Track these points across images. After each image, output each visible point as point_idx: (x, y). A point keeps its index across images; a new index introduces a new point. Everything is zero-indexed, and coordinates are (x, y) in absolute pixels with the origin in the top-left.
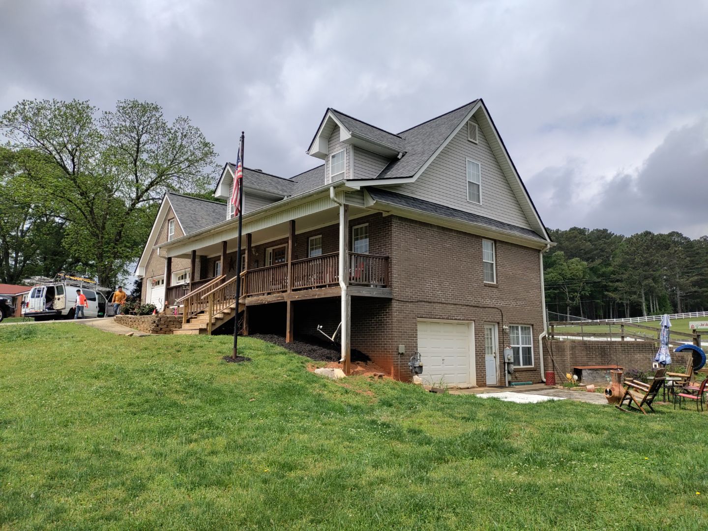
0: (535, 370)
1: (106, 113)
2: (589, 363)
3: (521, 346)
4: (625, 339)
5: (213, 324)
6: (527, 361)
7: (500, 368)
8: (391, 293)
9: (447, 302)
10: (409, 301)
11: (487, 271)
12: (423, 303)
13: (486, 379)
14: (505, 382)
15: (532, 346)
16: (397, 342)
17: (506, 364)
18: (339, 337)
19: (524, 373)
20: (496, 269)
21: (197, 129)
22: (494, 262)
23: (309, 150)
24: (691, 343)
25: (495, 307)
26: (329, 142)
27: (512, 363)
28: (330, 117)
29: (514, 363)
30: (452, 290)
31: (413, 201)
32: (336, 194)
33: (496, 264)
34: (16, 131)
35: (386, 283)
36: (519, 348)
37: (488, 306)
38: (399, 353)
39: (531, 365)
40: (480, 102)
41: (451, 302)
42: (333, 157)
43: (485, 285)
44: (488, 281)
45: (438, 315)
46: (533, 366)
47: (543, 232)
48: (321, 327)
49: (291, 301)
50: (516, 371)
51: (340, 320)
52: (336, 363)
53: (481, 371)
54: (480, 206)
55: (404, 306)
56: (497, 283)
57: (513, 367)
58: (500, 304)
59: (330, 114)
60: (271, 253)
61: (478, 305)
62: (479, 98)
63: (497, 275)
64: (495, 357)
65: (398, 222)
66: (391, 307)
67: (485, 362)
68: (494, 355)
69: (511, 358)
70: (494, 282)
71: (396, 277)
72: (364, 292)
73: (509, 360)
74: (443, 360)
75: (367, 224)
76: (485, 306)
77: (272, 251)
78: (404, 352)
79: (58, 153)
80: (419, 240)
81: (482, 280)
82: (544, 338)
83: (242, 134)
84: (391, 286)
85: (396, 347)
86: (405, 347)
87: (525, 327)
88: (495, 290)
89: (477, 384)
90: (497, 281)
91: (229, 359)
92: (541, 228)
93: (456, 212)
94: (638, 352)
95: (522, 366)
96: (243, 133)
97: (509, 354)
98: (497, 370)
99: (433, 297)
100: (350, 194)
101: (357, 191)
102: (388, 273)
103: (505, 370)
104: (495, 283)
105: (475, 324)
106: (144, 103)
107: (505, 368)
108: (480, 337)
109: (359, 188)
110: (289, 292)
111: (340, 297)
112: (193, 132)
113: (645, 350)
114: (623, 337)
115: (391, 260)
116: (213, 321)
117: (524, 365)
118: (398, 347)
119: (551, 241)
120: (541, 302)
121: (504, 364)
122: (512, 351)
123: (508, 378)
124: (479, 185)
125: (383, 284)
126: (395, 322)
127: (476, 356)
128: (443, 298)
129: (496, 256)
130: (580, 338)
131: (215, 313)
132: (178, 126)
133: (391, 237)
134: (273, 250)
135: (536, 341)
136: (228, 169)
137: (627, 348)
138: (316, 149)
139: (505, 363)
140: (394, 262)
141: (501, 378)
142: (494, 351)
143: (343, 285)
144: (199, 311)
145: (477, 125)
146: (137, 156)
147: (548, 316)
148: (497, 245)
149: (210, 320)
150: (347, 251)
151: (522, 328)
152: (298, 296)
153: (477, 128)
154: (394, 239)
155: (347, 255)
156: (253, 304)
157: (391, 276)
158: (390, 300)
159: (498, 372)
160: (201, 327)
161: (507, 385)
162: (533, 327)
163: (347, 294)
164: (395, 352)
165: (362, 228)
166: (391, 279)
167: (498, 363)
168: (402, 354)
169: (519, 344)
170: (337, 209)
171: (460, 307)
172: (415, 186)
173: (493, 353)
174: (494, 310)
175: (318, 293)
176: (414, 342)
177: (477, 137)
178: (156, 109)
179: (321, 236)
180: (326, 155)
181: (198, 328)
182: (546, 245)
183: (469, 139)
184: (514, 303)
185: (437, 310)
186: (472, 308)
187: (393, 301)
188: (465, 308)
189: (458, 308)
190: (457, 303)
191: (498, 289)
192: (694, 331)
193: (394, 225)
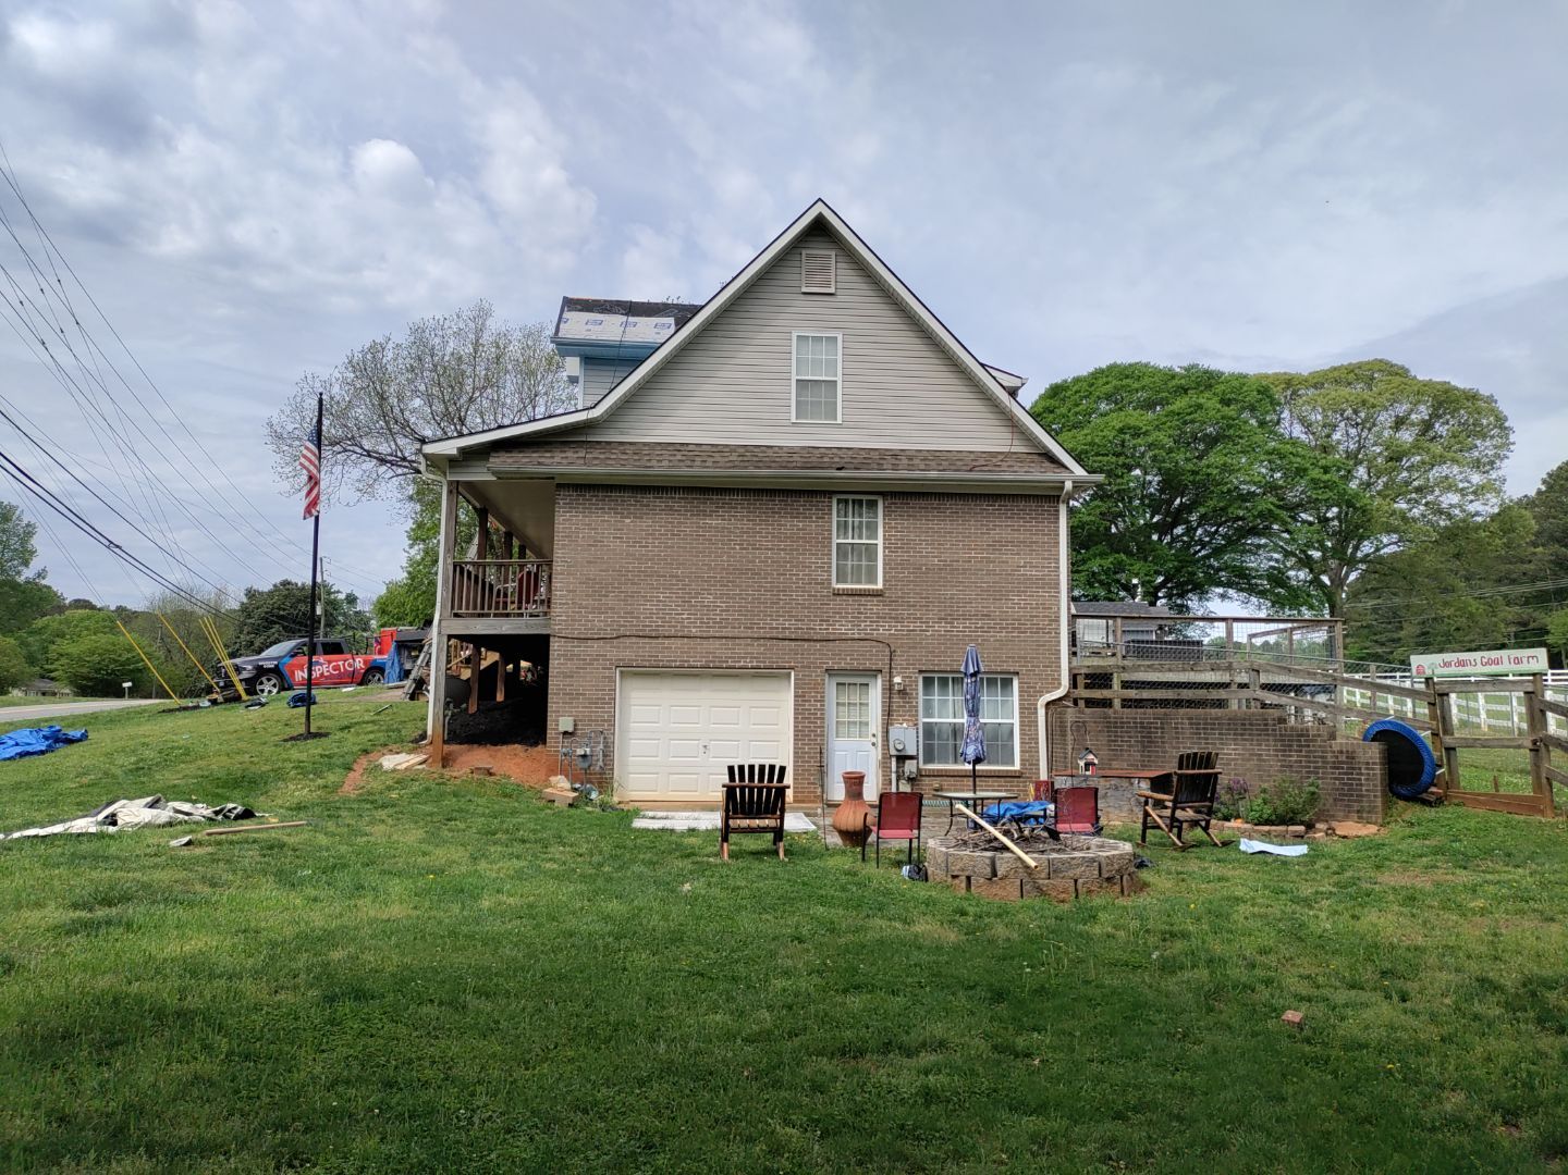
0: (1019, 777)
2: (1115, 764)
7: (884, 766)
8: (548, 626)
9: (705, 634)
10: (596, 636)
12: (634, 640)
13: (822, 788)
16: (557, 712)
17: (894, 760)
19: (967, 782)
20: (887, 556)
22: (880, 543)
25: (868, 637)
30: (721, 611)
31: (607, 451)
37: (843, 637)
38: (559, 732)
39: (1013, 764)
40: (818, 205)
41: (718, 634)
43: (837, 594)
44: (853, 583)
45: (675, 661)
46: (1015, 768)
50: (935, 775)
53: (807, 770)
54: (837, 426)
55: (580, 647)
56: (884, 585)
57: (924, 766)
58: (882, 631)
61: (806, 637)
63: (883, 572)
64: (870, 745)
65: (572, 496)
66: (550, 651)
67: (824, 753)
68: (873, 740)
70: (874, 583)
71: (562, 597)
73: (902, 750)
74: (705, 747)
76: (832, 637)
78: (570, 729)
80: (628, 521)
81: (825, 583)
84: (551, 613)
85: (553, 720)
86: (574, 721)
87: (988, 680)
88: (876, 602)
89: (794, 797)
90: (885, 581)
94: (1235, 740)
98: (878, 770)
99: (662, 626)
100: (450, 463)
101: (459, 456)
103: (889, 773)
104: (880, 586)
105: (794, 676)
107: (889, 768)
108: (811, 701)
113: (1250, 735)
115: (553, 566)
119: (1089, 470)
121: (890, 759)
122: (921, 732)
124: (836, 381)
125: (531, 611)
126: (555, 677)
127: (795, 740)
128: (695, 627)
129: (885, 528)
133: (555, 524)
135: (1028, 712)
137: (1204, 729)
139: (888, 757)
140: (559, 568)
141: (884, 788)
142: (873, 732)
145: (835, 253)
148: (893, 503)
150: (449, 561)
154: (560, 527)
155: (451, 568)
157: (554, 595)
159: (880, 775)
162: (1019, 679)
163: (439, 633)
164: (553, 729)
166: (554, 599)
167: (878, 758)
168: (565, 733)
171: (748, 641)
173: (871, 735)
174: (862, 643)
176: (607, 712)
177: (834, 280)
182: (1069, 482)
183: (804, 290)
184: (941, 627)
185: (674, 651)
186: (787, 643)
187: (552, 639)
188: (763, 645)
189: (738, 645)
190: (737, 635)
191: (881, 598)
192: (1428, 680)
193: (561, 502)
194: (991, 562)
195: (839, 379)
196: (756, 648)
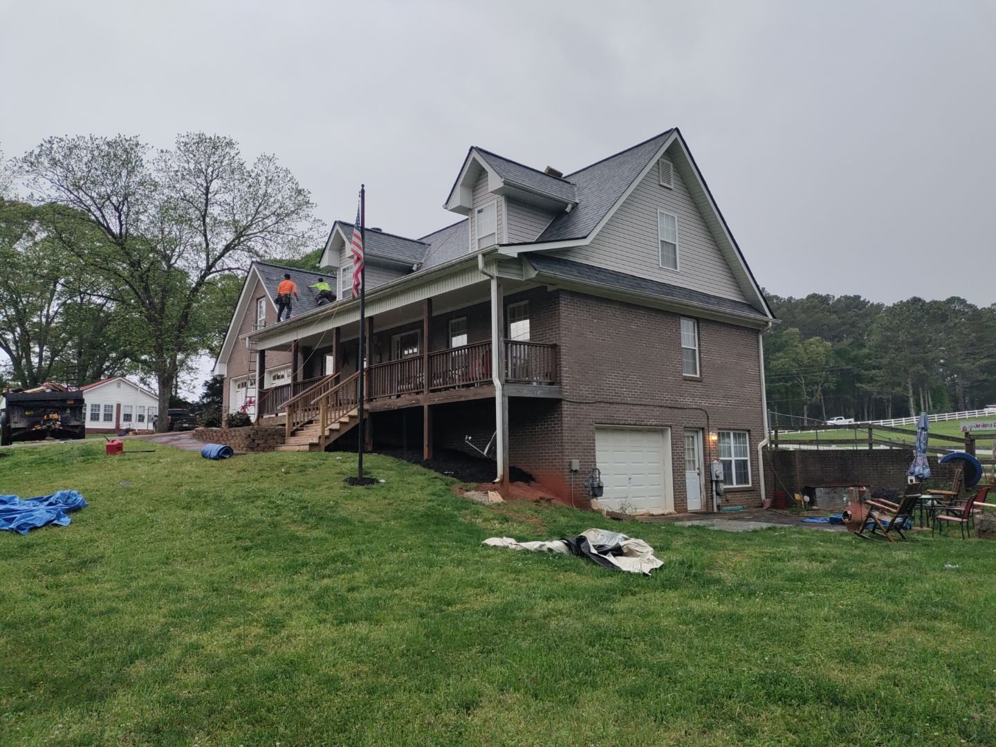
0: (753, 491)
1: (162, 151)
2: (826, 480)
3: (733, 459)
4: (874, 448)
5: (327, 437)
6: (742, 478)
7: (706, 489)
8: (560, 392)
9: (634, 402)
10: (585, 401)
11: (687, 360)
12: (603, 405)
13: (686, 503)
14: (713, 507)
15: (748, 458)
16: (568, 456)
17: (714, 483)
18: (493, 451)
19: (738, 495)
20: (700, 358)
21: (287, 171)
22: (697, 348)
23: (446, 203)
24: (963, 451)
25: (699, 407)
26: (473, 192)
27: (722, 481)
28: (474, 159)
29: (725, 482)
30: (640, 387)
31: (588, 270)
32: (486, 264)
33: (699, 350)
34: (41, 180)
35: (554, 378)
36: (731, 461)
37: (690, 406)
38: (572, 470)
39: (748, 483)
40: (676, 133)
41: (639, 403)
42: (480, 211)
43: (686, 379)
44: (689, 373)
45: (622, 420)
46: (750, 485)
47: (762, 306)
48: (470, 438)
49: (429, 406)
50: (728, 491)
51: (495, 429)
52: (490, 485)
53: (680, 492)
54: (677, 273)
55: (577, 408)
56: (701, 375)
57: (723, 487)
58: (704, 403)
59: (475, 154)
60: (398, 342)
61: (675, 406)
62: (674, 128)
63: (700, 367)
64: (698, 474)
65: (567, 299)
66: (562, 411)
67: (685, 481)
68: (698, 471)
69: (720, 475)
70: (696, 373)
71: (566, 371)
72: (525, 392)
73: (717, 477)
74: (630, 478)
75: (526, 302)
76: (685, 406)
77: (399, 340)
78: (578, 468)
79: (99, 209)
80: (595, 321)
81: (680, 372)
82: (765, 447)
83: (361, 188)
84: (560, 383)
85: (567, 462)
86: (580, 462)
87: (739, 434)
88: (699, 385)
89: (675, 510)
90: (701, 372)
91: (353, 481)
92: (759, 301)
93: (644, 283)
94: (891, 464)
95: (735, 486)
96: (363, 186)
97: (718, 469)
98: (702, 491)
99: (615, 396)
100: (503, 262)
101: (514, 258)
102: (556, 365)
103: (712, 491)
104: (698, 376)
105: (671, 431)
106: (213, 138)
107: (712, 488)
108: (678, 447)
109: (516, 256)
110: (426, 392)
111: (494, 399)
112: (281, 175)
114: (871, 445)
115: (560, 349)
116: (327, 433)
117: (737, 483)
118: (571, 462)
119: (774, 317)
120: (761, 400)
121: (710, 482)
122: (721, 466)
123: (716, 501)
124: (675, 245)
125: (549, 381)
126: (566, 430)
127: (673, 472)
128: (630, 397)
129: (699, 340)
130: (814, 448)
131: (329, 423)
132: (261, 167)
133: (559, 318)
134: (401, 337)
135: (754, 452)
136: (337, 230)
137: (876, 459)
138: (456, 202)
139: (712, 481)
141: (707, 502)
142: (697, 466)
143: (497, 383)
144: (306, 420)
145: (672, 164)
146: (206, 210)
147: (770, 418)
148: (700, 324)
149: (323, 432)
150: (502, 339)
151: (735, 434)
152: (438, 399)
153: (672, 169)
154: (563, 321)
155: (503, 344)
156: (378, 410)
157: (560, 370)
158: (559, 401)
159: (704, 493)
160: (311, 441)
161: (715, 510)
162: (749, 434)
163: (503, 395)
164: (567, 469)
165: (519, 307)
166: (560, 373)
167: (703, 482)
168: (576, 471)
169: (730, 456)
170: (488, 283)
171: (652, 408)
172: (589, 249)
173: (696, 469)
174: (697, 411)
175: (465, 394)
176: (591, 456)
177: (672, 180)
178: (230, 144)
179: (465, 318)
180: (470, 210)
181: (308, 443)
182: (767, 322)
183: (662, 183)
184: (725, 402)
185: (621, 413)
186: (667, 409)
187: (563, 403)
188: (659, 411)
189: (648, 410)
190: (647, 403)
191: (700, 383)
192: (967, 434)
193: (563, 302)
194: (738, 365)
195: (677, 243)
196: (657, 412)
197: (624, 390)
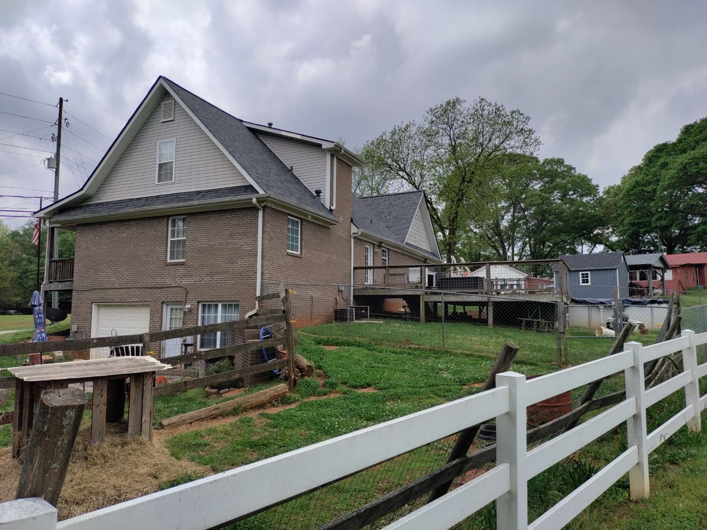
8: (72, 286)
9: (120, 287)
10: (86, 290)
12: (97, 290)
17: (184, 346)
20: (186, 245)
25: (179, 285)
30: (126, 276)
33: (187, 239)
37: (169, 286)
38: (73, 331)
40: (162, 80)
41: (124, 287)
43: (168, 265)
45: (110, 300)
47: (252, 185)
54: (172, 184)
55: (81, 294)
56: (186, 259)
58: (185, 282)
61: (155, 286)
63: (186, 251)
65: (81, 229)
71: (77, 272)
76: (165, 286)
81: (164, 260)
84: (73, 280)
86: (78, 326)
87: (230, 305)
88: (180, 268)
90: (186, 257)
93: (137, 201)
99: (107, 284)
105: (151, 305)
107: (183, 350)
118: (72, 327)
119: (265, 192)
124: (172, 162)
126: (74, 307)
128: (117, 284)
129: (187, 231)
145: (173, 101)
150: (48, 260)
151: (223, 306)
153: (173, 105)
154: (77, 243)
155: (49, 263)
157: (74, 272)
162: (240, 304)
166: (74, 274)
168: (75, 331)
171: (134, 290)
174: (176, 289)
177: (174, 114)
182: (252, 200)
183: (162, 120)
184: (208, 278)
185: (110, 295)
186: (148, 290)
187: (73, 291)
188: (140, 291)
189: (131, 291)
190: (130, 287)
191: (184, 266)
194: (230, 244)
195: (174, 161)
196: (137, 292)
197: (114, 279)
